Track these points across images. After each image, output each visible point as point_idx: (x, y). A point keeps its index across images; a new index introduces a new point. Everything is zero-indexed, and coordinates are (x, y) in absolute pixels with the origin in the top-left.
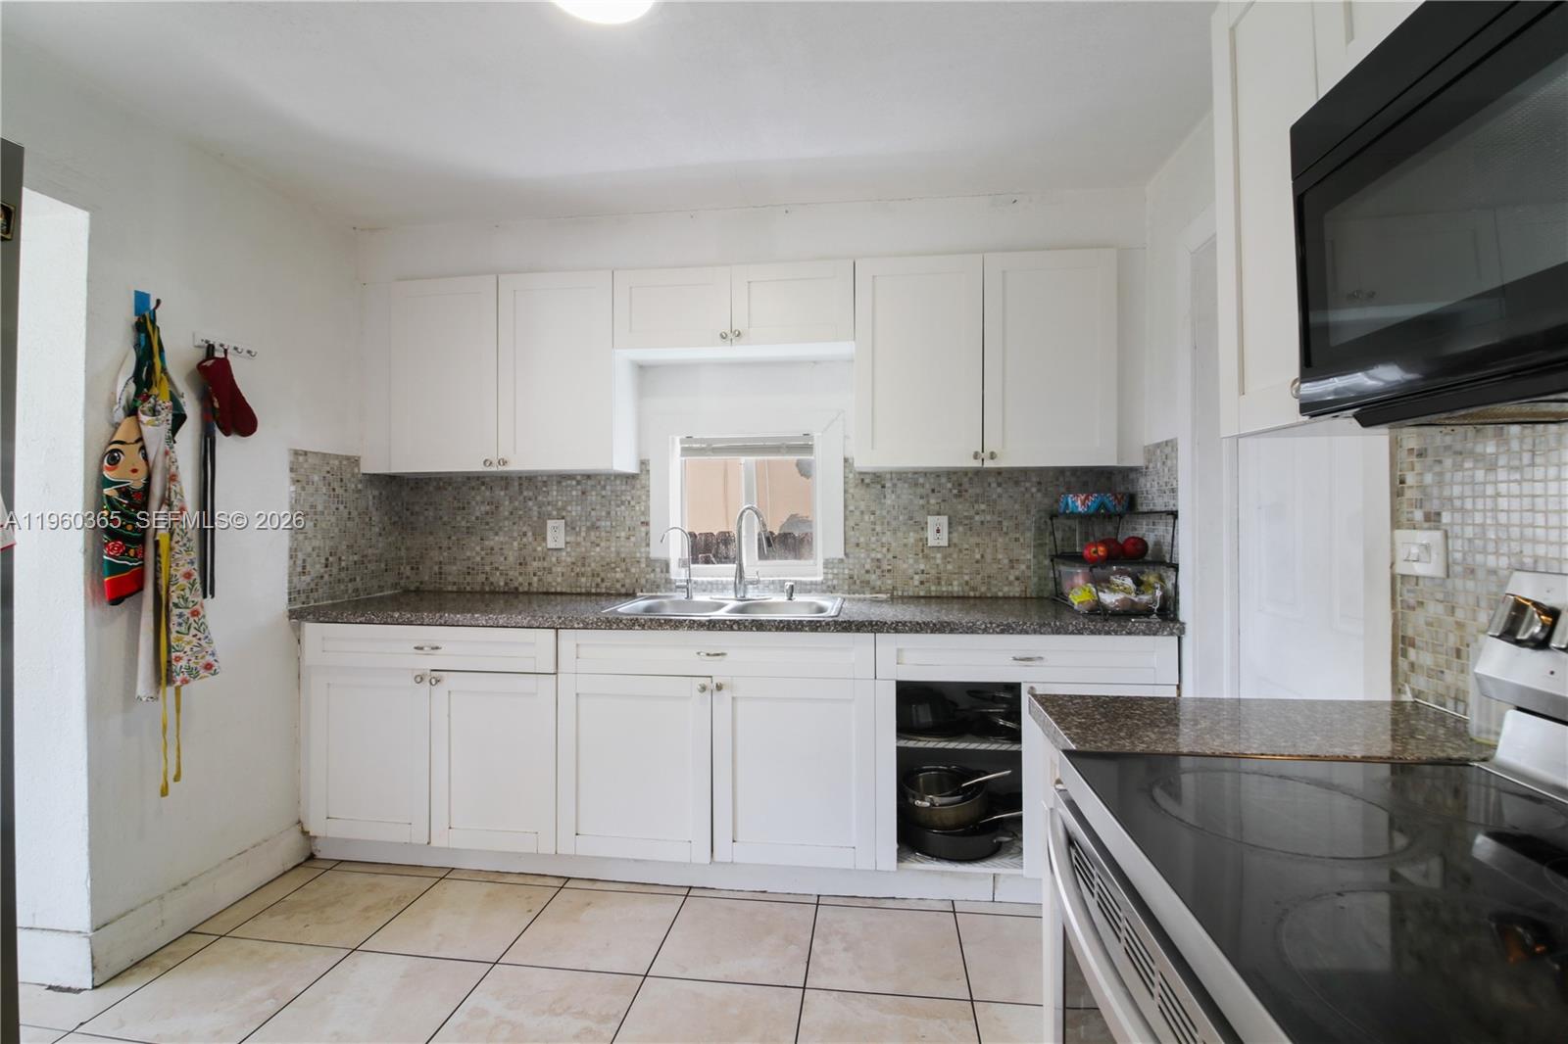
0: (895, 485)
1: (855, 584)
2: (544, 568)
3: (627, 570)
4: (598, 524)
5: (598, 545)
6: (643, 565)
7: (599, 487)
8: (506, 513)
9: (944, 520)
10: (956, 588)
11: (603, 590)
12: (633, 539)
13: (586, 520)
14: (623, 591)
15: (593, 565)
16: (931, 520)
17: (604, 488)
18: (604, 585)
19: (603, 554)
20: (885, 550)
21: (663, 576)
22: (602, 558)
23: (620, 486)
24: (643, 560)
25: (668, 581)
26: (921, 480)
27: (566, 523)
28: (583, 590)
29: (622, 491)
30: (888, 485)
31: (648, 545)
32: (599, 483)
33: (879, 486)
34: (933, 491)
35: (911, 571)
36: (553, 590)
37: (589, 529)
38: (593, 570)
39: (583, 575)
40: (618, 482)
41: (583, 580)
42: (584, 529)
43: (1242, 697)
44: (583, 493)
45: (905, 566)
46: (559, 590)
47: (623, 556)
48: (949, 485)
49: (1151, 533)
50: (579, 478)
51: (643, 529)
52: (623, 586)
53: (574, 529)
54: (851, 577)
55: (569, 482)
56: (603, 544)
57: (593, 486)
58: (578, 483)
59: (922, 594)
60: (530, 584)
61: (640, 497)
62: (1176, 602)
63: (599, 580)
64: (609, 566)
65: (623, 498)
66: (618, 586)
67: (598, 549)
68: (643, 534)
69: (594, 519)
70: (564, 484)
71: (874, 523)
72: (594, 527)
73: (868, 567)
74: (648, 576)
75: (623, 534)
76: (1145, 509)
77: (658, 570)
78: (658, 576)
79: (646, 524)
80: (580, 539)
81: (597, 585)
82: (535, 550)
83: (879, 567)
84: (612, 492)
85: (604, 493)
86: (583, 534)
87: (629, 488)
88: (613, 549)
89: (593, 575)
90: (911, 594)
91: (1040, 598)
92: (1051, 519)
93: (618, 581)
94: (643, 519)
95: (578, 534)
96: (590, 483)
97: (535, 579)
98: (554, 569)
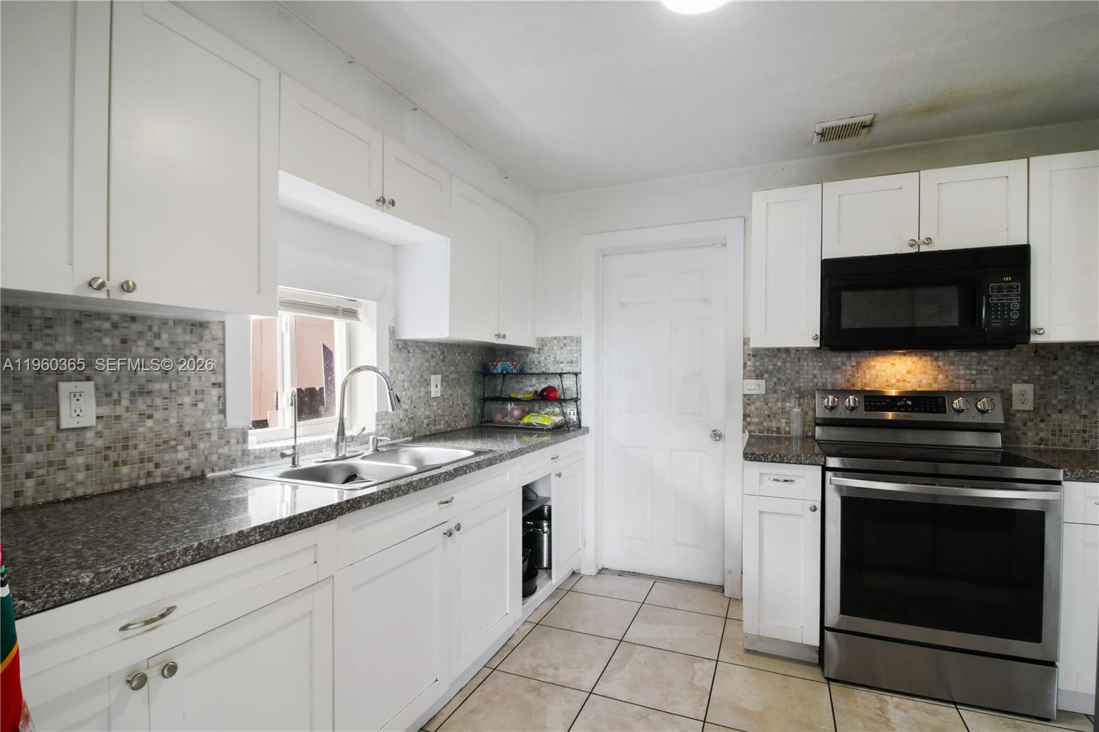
0: (414, 350)
2: (50, 464)
3: (194, 446)
4: (150, 387)
5: (150, 417)
6: (214, 438)
7: (149, 335)
9: (439, 377)
10: (442, 427)
11: (158, 480)
12: (201, 405)
13: (131, 380)
14: (188, 474)
15: (142, 447)
16: (433, 377)
17: (158, 336)
18: (158, 472)
19: (157, 428)
20: (409, 401)
21: (239, 447)
22: (158, 435)
23: (182, 336)
24: (215, 432)
25: (245, 453)
26: (427, 348)
27: (97, 388)
28: (125, 485)
29: (186, 343)
30: (411, 351)
31: (223, 411)
32: (150, 328)
33: (406, 352)
34: (432, 357)
35: (423, 417)
36: (69, 495)
37: (133, 394)
38: (142, 453)
39: (125, 463)
40: (179, 330)
41: (125, 470)
42: (126, 395)
44: (124, 341)
45: (420, 413)
46: (80, 492)
47: (187, 428)
48: (439, 353)
50: (115, 318)
51: (215, 392)
52: (187, 468)
53: (109, 395)
54: (393, 427)
55: (98, 323)
56: (157, 415)
57: (141, 333)
58: (115, 326)
59: (428, 433)
60: (17, 494)
61: (210, 352)
63: (151, 466)
64: (166, 445)
65: (187, 352)
66: (181, 469)
67: (150, 423)
68: (215, 399)
69: (143, 381)
70: (87, 325)
71: (404, 381)
72: (143, 392)
73: (401, 416)
74: (221, 451)
75: (187, 400)
77: (233, 441)
78: (235, 449)
79: (221, 385)
80: (120, 410)
81: (149, 474)
82: (30, 434)
83: (407, 417)
84: (171, 343)
85: (157, 344)
86: (125, 403)
87: (194, 338)
88: (173, 421)
89: (142, 461)
90: (422, 434)
91: (473, 427)
92: (483, 376)
93: (180, 463)
94: (214, 379)
95: (117, 402)
96: (135, 327)
97: (30, 483)
98: (70, 462)
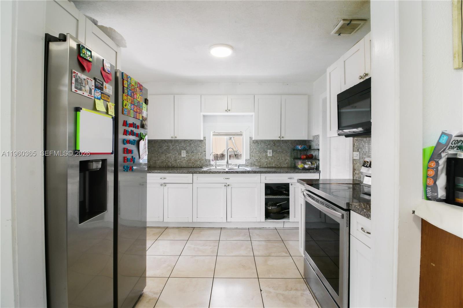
0: (261, 143)
1: (252, 165)
2: (181, 161)
3: (201, 162)
4: (194, 151)
5: (194, 156)
6: (204, 161)
7: (194, 143)
8: (171, 149)
9: (271, 151)
10: (273, 165)
11: (195, 166)
12: (202, 155)
13: (191, 150)
14: (200, 166)
15: (192, 161)
16: (268, 151)
17: (195, 143)
18: (195, 165)
19: (195, 158)
20: (258, 157)
21: (209, 163)
22: (195, 159)
23: (199, 143)
24: (204, 160)
25: (210, 164)
26: (266, 142)
27: (186, 151)
28: (190, 166)
29: (199, 144)
30: (259, 143)
31: (205, 156)
32: (194, 142)
33: (257, 143)
34: (269, 144)
35: (264, 162)
36: (183, 166)
37: (191, 152)
38: (192, 162)
39: (190, 163)
40: (198, 142)
41: (190, 164)
42: (190, 152)
43: (331, 178)
44: (190, 144)
45: (263, 161)
46: (184, 166)
47: (199, 159)
48: (272, 143)
49: (314, 153)
50: (189, 141)
51: (204, 152)
52: (199, 165)
53: (188, 152)
54: (251, 163)
55: (187, 142)
56: (195, 156)
57: (193, 143)
58: (189, 142)
59: (266, 167)
60: (177, 165)
61: (203, 145)
62: (319, 167)
63: (194, 164)
64: (196, 161)
65: (200, 146)
66: (198, 165)
67: (194, 157)
68: (204, 154)
69: (192, 150)
70: (185, 142)
71: (256, 151)
72: (193, 152)
73: (255, 161)
74: (205, 163)
75: (200, 154)
76: (313, 148)
77: (208, 162)
78: (208, 163)
79: (205, 151)
80: (189, 155)
81: (193, 165)
82: (178, 157)
83: (257, 161)
84: (197, 144)
85: (195, 144)
86: (190, 154)
87: (201, 143)
88: (197, 157)
89: (192, 163)
90: (264, 166)
91: (291, 167)
92: (294, 150)
93: (198, 164)
94: (204, 150)
95: (189, 154)
96: (192, 142)
97: (179, 164)
98: (183, 162)
